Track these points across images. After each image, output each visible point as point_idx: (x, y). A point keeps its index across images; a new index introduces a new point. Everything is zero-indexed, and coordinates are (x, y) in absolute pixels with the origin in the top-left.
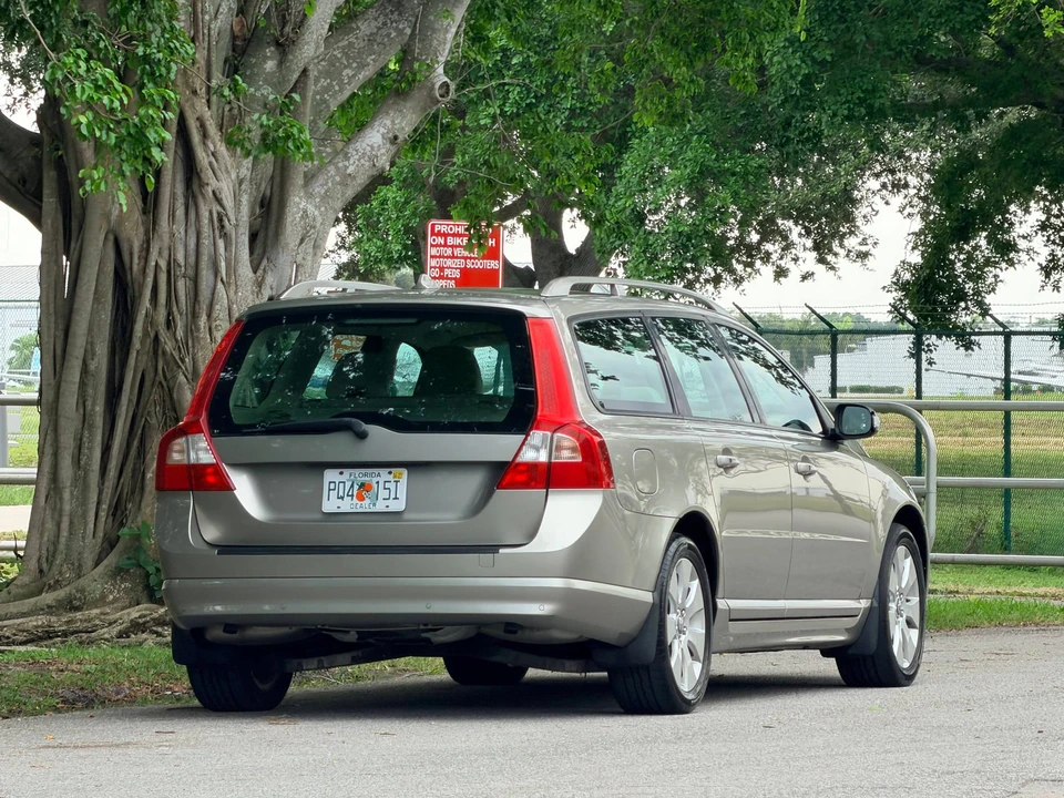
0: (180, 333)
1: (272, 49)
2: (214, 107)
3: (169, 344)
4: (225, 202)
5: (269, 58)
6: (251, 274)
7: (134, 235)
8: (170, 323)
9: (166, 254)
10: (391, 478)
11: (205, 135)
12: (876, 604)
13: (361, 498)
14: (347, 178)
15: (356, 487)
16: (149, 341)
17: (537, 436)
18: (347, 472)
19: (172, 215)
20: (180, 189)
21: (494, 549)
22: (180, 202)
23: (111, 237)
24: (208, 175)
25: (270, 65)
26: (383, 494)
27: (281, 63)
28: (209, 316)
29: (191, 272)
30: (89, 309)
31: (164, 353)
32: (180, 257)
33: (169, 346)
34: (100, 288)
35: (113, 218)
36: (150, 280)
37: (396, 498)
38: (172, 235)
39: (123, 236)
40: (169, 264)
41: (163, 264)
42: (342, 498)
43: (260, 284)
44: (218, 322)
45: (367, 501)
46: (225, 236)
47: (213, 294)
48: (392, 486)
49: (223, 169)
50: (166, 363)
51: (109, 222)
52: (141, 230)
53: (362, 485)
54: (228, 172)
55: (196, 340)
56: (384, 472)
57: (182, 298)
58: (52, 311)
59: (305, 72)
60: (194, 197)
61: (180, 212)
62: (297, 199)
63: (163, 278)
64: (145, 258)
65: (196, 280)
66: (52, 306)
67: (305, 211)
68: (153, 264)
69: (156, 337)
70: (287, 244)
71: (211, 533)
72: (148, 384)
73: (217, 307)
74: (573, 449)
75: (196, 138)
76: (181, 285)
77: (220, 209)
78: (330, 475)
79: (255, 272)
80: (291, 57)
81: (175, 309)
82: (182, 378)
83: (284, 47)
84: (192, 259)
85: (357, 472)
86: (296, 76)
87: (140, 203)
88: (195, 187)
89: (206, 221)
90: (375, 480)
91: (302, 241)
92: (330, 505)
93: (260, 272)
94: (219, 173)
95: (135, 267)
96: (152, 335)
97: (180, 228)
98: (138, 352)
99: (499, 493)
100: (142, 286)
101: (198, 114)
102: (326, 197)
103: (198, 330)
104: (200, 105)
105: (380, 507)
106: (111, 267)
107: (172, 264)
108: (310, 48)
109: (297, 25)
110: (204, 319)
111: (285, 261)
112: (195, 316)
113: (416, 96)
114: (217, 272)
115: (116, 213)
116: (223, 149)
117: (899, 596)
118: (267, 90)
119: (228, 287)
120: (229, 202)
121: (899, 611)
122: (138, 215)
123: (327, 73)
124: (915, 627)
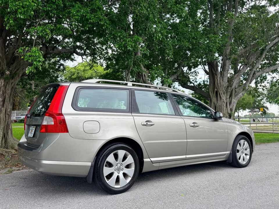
2: (223, 92)
7: (216, 103)
11: (222, 94)
14: (238, 98)
18: (32, 127)
20: (220, 99)
21: (32, 149)
23: (214, 103)
24: (222, 98)
25: (230, 88)
28: (223, 110)
36: (217, 107)
42: (30, 133)
46: (224, 103)
47: (223, 108)
49: (224, 97)
61: (220, 101)
64: (217, 105)
65: (221, 107)
67: (234, 101)
75: (221, 94)
76: (220, 107)
83: (231, 86)
84: (221, 105)
86: (232, 89)
89: (222, 102)
91: (234, 103)
93: (230, 106)
97: (220, 102)
102: (236, 99)
104: (221, 92)
105: (31, 136)
106: (214, 106)
107: (219, 105)
108: (233, 87)
109: (232, 85)
110: (222, 110)
111: (232, 105)
112: (221, 110)
113: (245, 90)
114: (224, 106)
115: (214, 101)
116: (223, 95)
117: (242, 150)
118: (230, 90)
119: (225, 107)
120: (225, 100)
121: (242, 152)
122: (216, 101)
123: (239, 90)
124: (248, 155)
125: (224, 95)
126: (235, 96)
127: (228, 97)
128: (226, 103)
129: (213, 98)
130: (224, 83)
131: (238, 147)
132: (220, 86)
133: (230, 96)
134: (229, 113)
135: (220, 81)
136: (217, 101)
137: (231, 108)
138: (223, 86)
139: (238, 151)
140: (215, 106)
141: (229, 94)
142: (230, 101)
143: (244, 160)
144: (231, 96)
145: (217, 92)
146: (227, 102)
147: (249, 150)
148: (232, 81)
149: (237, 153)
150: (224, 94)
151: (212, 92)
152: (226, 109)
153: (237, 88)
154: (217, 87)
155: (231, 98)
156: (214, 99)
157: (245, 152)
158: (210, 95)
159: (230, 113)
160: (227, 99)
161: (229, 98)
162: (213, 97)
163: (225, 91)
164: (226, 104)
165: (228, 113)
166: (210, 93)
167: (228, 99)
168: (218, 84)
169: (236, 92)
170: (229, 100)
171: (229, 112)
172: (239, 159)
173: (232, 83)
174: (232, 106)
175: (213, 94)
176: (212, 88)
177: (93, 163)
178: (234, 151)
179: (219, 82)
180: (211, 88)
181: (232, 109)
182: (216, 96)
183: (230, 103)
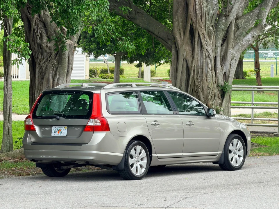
0: (199, 81)
1: (224, 17)
2: (206, 31)
3: (197, 83)
4: (209, 52)
5: (223, 19)
6: (220, 67)
7: (189, 59)
8: (197, 79)
9: (196, 63)
10: (64, 128)
11: (204, 37)
12: (223, 152)
13: (59, 133)
14: (243, 45)
15: (58, 130)
16: (193, 82)
17: (91, 120)
18: (56, 127)
19: (198, 55)
20: (199, 49)
21: (81, 144)
22: (199, 52)
23: (185, 60)
24: (205, 46)
25: (224, 21)
26: (63, 132)
27: (226, 20)
28: (206, 77)
29: (202, 67)
30: (180, 75)
31: (196, 85)
32: (199, 64)
33: (197, 84)
34: (183, 71)
35: (185, 55)
36: (193, 69)
37: (65, 133)
38: (198, 59)
39: (187, 59)
40: (197, 65)
41: (196, 66)
42: (55, 133)
43: (222, 69)
44: (209, 78)
45: (60, 133)
46: (210, 59)
47: (207, 72)
48: (64, 130)
49: (209, 44)
50: (197, 87)
51: (184, 56)
52: (191, 58)
53: (59, 130)
54: (210, 45)
55: (203, 82)
56: (63, 127)
57: (200, 73)
58: (174, 76)
59: (231, 22)
60: (202, 51)
61: (199, 54)
62: (230, 50)
63: (196, 69)
64: (192, 64)
65: (202, 69)
66: (174, 75)
67: (232, 53)
68: (193, 65)
69: (194, 82)
70: (228, 60)
71: (33, 140)
72: (193, 91)
73: (209, 75)
74: (100, 123)
75: (202, 38)
76: (200, 70)
77: (208, 53)
78: (53, 128)
79: (221, 67)
80: (228, 19)
81: (198, 75)
82: (200, 90)
83: (227, 17)
84: (202, 64)
85: (58, 127)
86: (229, 23)
87: (191, 52)
88: (202, 48)
89: (205, 56)
90: (61, 129)
91: (232, 60)
92: (53, 134)
93: (223, 67)
94: (208, 45)
95: (190, 66)
96: (194, 81)
97: (199, 58)
98: (191, 85)
99: (84, 132)
100: (191, 70)
101: (202, 33)
102: (238, 50)
103: (203, 80)
104: (203, 31)
105: (62, 135)
106: (185, 66)
107: (197, 66)
108: (232, 17)
109: (230, 12)
110: (204, 77)
111: (227, 64)
112: (202, 77)
113: (259, 27)
114: (208, 67)
115: (185, 54)
116: (208, 40)
117: (235, 150)
118: (223, 27)
119: (212, 70)
120: (210, 52)
121: (235, 154)
122: (190, 55)
123: (246, 22)
124: (242, 157)
125: (210, 40)
126: (236, 38)
127: (219, 43)
128: (213, 59)
129: (184, 46)
130: (209, 6)
131: (231, 147)
132: (201, 16)
133: (223, 41)
134: (220, 84)
135: (200, 3)
136: (193, 53)
137: (225, 73)
138: (207, 16)
139: (230, 152)
140: (187, 66)
141: (221, 35)
142: (222, 53)
143: (236, 162)
144: (225, 39)
145: (192, 32)
146: (216, 57)
147: (242, 151)
148: (230, 3)
149: (229, 154)
150: (210, 37)
151: (182, 30)
152: (214, 75)
153: (241, 17)
154: (194, 19)
155: (225, 45)
156: (185, 50)
157: (238, 153)
158: (175, 39)
159: (223, 84)
160: (216, 47)
161: (222, 45)
162: (182, 44)
163: (211, 28)
164: (213, 62)
165: (218, 86)
166: (177, 32)
167: (219, 49)
168: (196, 12)
169: (238, 27)
170: (221, 51)
171: (221, 82)
172: (232, 160)
173: (229, 6)
174: (229, 66)
175: (182, 35)
176: (180, 20)
177: (125, 154)
178: (226, 151)
179: (198, 7)
180: (178, 20)
181: (227, 74)
182: (189, 41)
183: (224, 59)
